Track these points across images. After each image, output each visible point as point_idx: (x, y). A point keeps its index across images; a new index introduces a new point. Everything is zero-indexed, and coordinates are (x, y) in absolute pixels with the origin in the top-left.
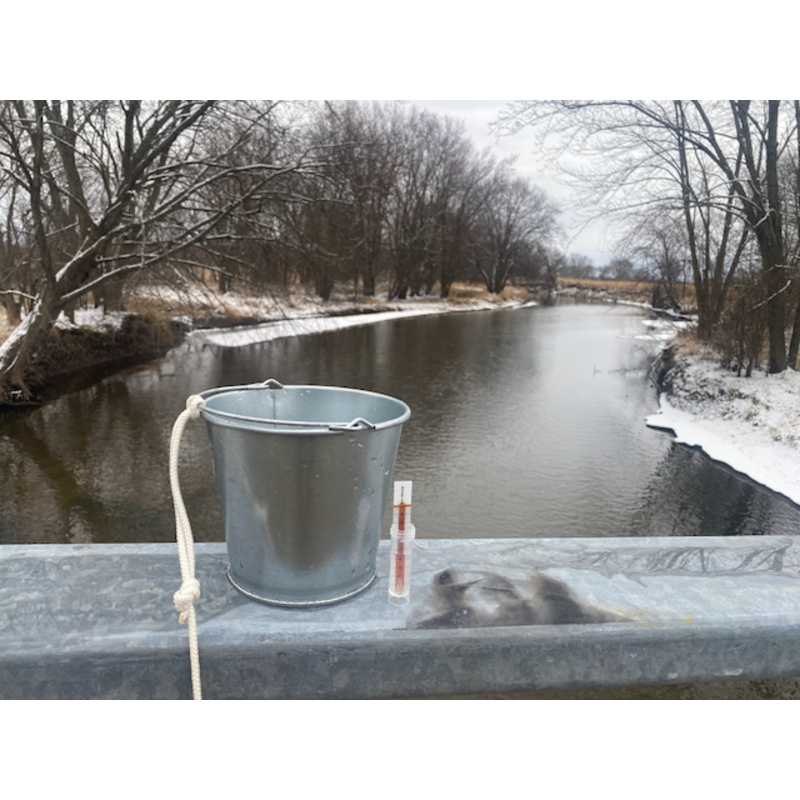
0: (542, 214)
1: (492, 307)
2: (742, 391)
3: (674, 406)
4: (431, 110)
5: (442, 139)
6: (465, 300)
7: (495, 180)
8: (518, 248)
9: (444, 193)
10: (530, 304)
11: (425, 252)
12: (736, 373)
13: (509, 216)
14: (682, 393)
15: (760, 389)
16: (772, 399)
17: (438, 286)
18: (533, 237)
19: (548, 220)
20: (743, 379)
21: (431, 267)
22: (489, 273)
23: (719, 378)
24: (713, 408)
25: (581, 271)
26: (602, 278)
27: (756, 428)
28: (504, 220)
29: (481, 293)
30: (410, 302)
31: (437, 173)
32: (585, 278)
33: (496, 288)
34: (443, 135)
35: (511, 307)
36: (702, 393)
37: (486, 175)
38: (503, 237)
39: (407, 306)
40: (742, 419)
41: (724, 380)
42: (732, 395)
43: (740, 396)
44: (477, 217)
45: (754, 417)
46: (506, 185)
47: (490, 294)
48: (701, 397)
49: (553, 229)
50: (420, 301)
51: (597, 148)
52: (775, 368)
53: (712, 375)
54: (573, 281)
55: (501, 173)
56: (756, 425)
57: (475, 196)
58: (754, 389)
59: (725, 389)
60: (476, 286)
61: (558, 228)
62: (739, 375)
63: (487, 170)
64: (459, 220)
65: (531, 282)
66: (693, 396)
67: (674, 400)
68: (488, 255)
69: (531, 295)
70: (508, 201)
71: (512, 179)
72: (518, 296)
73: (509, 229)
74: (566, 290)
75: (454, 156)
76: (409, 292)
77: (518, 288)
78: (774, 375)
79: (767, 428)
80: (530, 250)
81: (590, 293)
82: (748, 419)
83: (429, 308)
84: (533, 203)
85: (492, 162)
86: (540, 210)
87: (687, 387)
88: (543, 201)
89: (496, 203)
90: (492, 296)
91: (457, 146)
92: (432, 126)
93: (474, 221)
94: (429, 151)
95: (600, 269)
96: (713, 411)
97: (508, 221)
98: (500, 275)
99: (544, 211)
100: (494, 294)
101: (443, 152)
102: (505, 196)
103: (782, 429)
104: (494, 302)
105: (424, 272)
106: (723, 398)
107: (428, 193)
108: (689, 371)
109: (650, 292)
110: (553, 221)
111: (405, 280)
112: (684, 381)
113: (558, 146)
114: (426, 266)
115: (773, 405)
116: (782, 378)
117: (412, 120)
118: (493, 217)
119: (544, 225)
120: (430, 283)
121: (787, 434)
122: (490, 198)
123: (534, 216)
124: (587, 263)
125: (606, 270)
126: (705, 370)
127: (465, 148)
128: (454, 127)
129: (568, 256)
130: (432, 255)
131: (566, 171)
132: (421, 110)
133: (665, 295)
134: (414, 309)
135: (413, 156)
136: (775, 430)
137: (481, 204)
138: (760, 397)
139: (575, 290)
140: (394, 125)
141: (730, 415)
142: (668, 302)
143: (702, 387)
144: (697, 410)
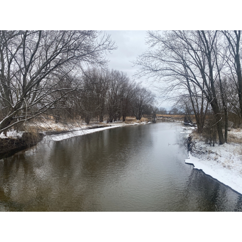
0: (150, 97)
1: (138, 124)
2: (212, 151)
3: (193, 156)
4: (117, 70)
5: (121, 77)
6: (130, 122)
7: (136, 88)
8: (144, 107)
9: (122, 92)
10: (149, 123)
11: (117, 109)
12: (210, 145)
13: (141, 98)
14: (194, 151)
15: (218, 150)
16: (221, 153)
17: (122, 118)
18: (148, 103)
19: (152, 99)
20: (212, 147)
21: (120, 113)
22: (137, 114)
23: (205, 147)
24: (205, 156)
25: (163, 112)
26: (169, 114)
27: (218, 163)
28: (140, 99)
29: (135, 120)
30: (114, 123)
31: (120, 86)
32: (164, 114)
33: (139, 118)
34: (121, 76)
35: (143, 124)
36: (201, 152)
37: (134, 87)
38: (140, 104)
39: (113, 124)
40: (213, 160)
41: (206, 147)
42: (209, 152)
43: (212, 153)
44: (132, 99)
45: (217, 159)
46: (140, 89)
47: (137, 120)
48: (200, 153)
49: (154, 101)
50: (117, 123)
51: (164, 81)
52: (221, 143)
53: (203, 146)
54: (161, 115)
55: (138, 86)
56: (218, 162)
57: (131, 93)
58: (216, 150)
59: (207, 150)
60: (133, 118)
61: (155, 101)
62: (211, 146)
63: (134, 86)
64: (127, 99)
65: (149, 116)
66: (198, 152)
67: (193, 154)
68: (136, 109)
69: (149, 120)
70: (141, 94)
71: (141, 88)
72: (145, 120)
73: (141, 101)
74: (159, 118)
75: (125, 82)
76: (113, 120)
77: (145, 118)
78: (221, 145)
79: (221, 163)
80: (148, 107)
81: (166, 119)
82: (215, 160)
83: (119, 125)
84: (148, 94)
85: (135, 84)
86: (150, 96)
87: (196, 150)
88: (151, 93)
89: (137, 95)
90: (138, 121)
91: (125, 79)
92: (118, 74)
93: (131, 100)
94: (117, 81)
95: (169, 111)
96: (205, 158)
97: (141, 99)
98: (140, 114)
99: (151, 96)
100: (138, 120)
101: (121, 81)
102: (140, 93)
103: (226, 163)
104: (138, 123)
105: (117, 114)
106: (207, 153)
107: (118, 92)
108: (196, 144)
109: (184, 118)
110: (154, 99)
111: (112, 117)
112: (195, 148)
113: (153, 81)
114: (118, 113)
115: (222, 155)
116: (224, 146)
117: (112, 72)
118: (137, 98)
119: (151, 100)
120: (119, 117)
121: (227, 165)
122: (135, 93)
123: (148, 98)
124: (165, 110)
125: (170, 112)
126: (201, 144)
127: (128, 80)
128: (124, 74)
129: (159, 108)
130: (120, 110)
131: (155, 87)
132: (114, 70)
133: (188, 119)
134: (115, 125)
135: (113, 83)
136: (224, 164)
137: (133, 95)
138: (218, 153)
139: (162, 118)
140: (107, 74)
141: (210, 159)
142: (189, 121)
143: (200, 150)
144: (200, 157)
